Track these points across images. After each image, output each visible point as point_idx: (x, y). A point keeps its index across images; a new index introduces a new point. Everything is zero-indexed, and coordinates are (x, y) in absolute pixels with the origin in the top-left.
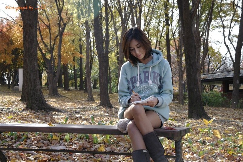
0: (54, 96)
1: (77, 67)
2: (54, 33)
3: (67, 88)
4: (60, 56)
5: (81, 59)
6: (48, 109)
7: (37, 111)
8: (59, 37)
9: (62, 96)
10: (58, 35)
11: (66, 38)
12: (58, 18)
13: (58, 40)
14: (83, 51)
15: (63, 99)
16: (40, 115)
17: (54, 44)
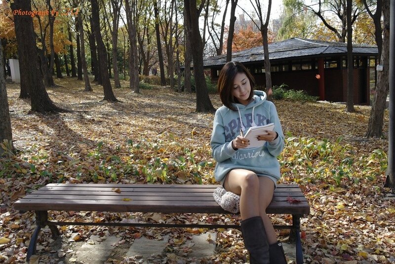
0: (50, 86)
1: (67, 53)
2: (44, 22)
3: (60, 76)
4: (52, 46)
5: (71, 46)
6: (55, 110)
7: (44, 114)
8: (49, 26)
9: (58, 87)
10: (48, 25)
11: (56, 26)
12: (47, 6)
13: (48, 29)
14: (72, 38)
15: (60, 89)
16: (50, 119)
17: (45, 35)
